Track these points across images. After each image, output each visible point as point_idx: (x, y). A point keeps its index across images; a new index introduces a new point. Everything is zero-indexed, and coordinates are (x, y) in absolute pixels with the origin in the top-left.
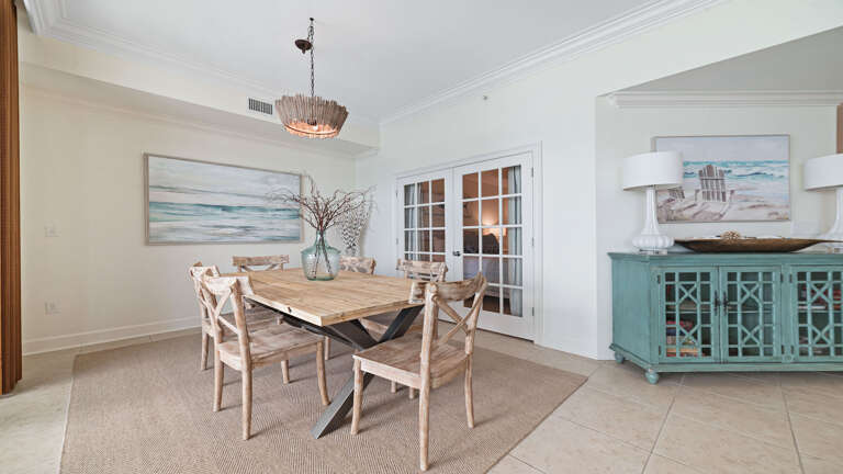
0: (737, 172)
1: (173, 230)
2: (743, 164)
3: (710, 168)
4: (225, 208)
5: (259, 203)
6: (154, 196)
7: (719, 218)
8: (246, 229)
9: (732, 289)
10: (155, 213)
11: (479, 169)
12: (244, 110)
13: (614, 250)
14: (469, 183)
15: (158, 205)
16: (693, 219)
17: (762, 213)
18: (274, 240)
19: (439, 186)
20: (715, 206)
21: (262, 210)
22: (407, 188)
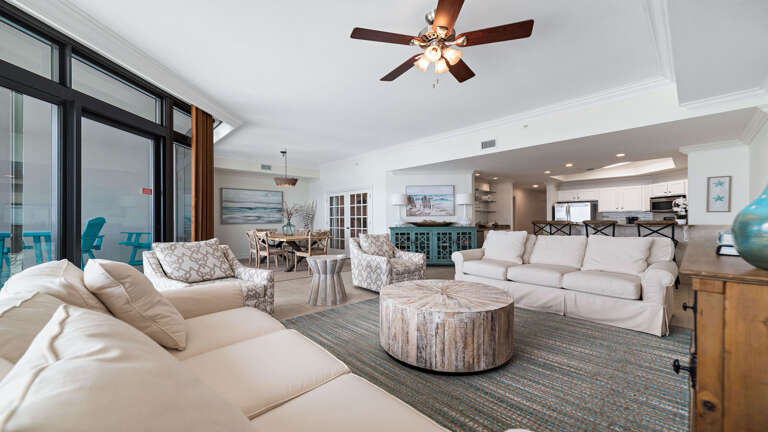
0: (435, 198)
1: (231, 218)
2: (436, 196)
3: (425, 197)
4: (250, 209)
5: (265, 206)
6: (225, 204)
7: (429, 214)
8: (259, 218)
9: (417, 238)
10: (224, 211)
11: (356, 193)
12: (259, 169)
13: (393, 226)
14: (352, 196)
15: (226, 208)
16: (420, 215)
17: (443, 213)
18: (270, 222)
19: (342, 197)
20: (427, 211)
21: (265, 208)
22: (331, 198)
